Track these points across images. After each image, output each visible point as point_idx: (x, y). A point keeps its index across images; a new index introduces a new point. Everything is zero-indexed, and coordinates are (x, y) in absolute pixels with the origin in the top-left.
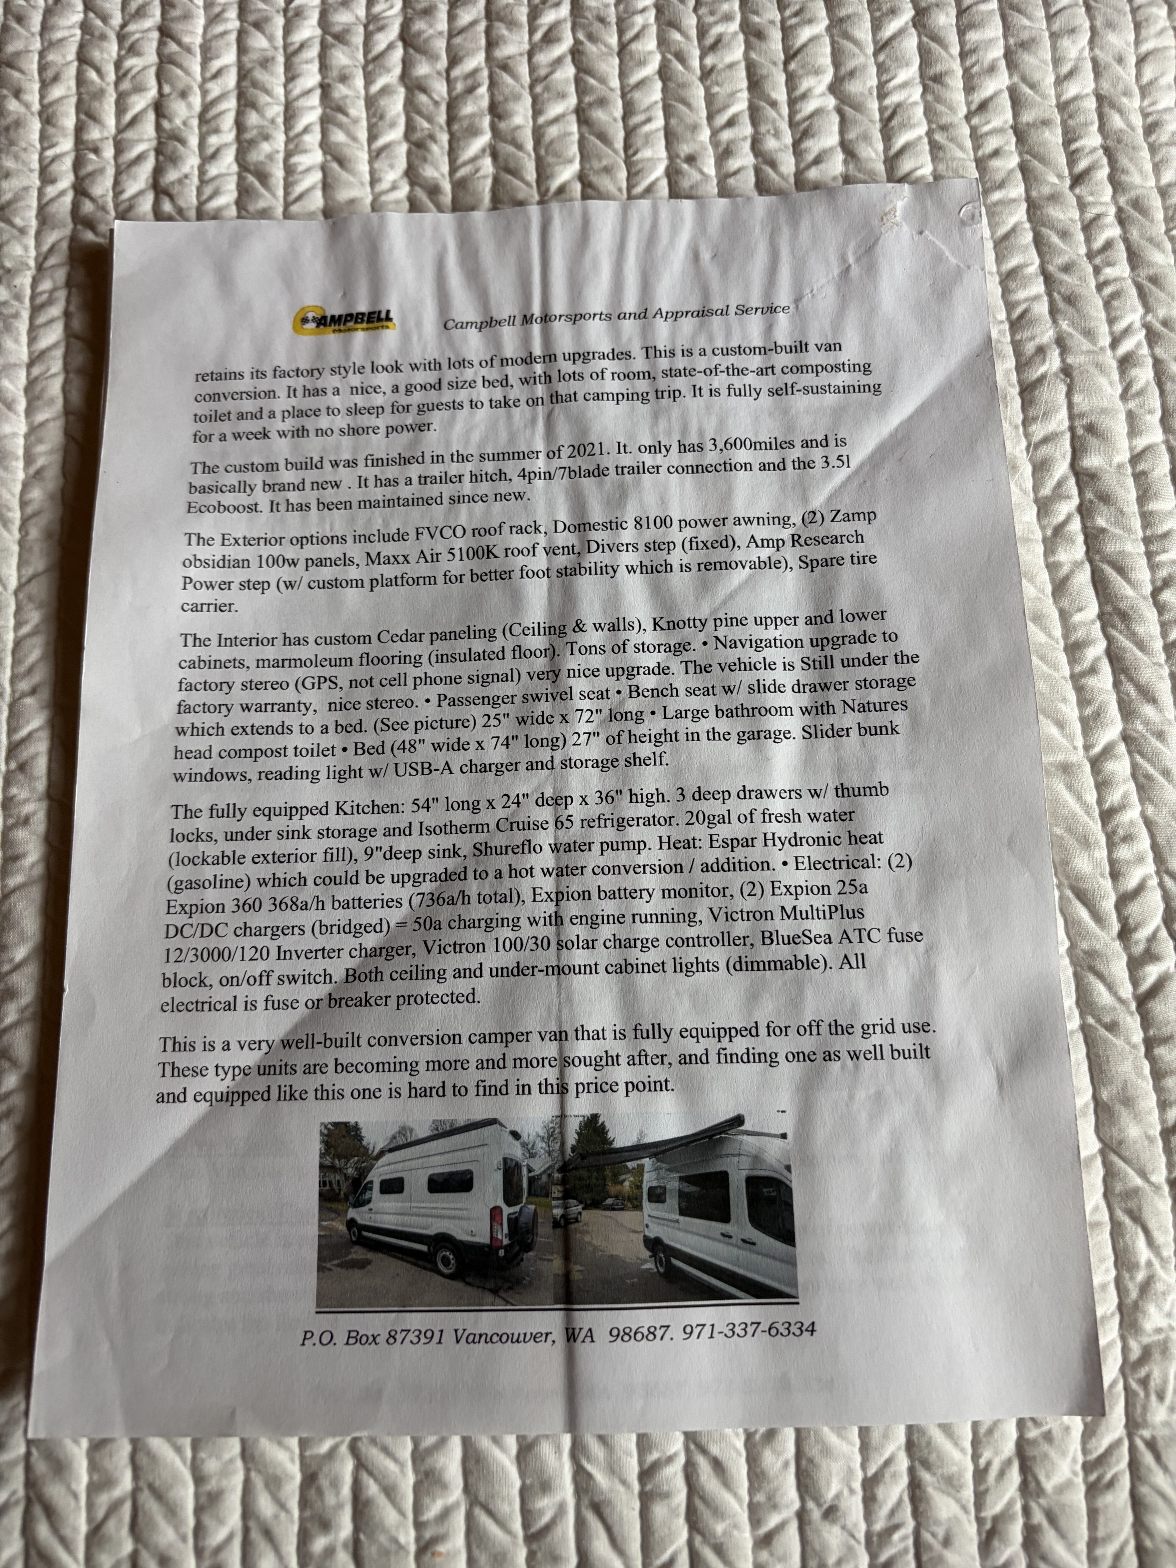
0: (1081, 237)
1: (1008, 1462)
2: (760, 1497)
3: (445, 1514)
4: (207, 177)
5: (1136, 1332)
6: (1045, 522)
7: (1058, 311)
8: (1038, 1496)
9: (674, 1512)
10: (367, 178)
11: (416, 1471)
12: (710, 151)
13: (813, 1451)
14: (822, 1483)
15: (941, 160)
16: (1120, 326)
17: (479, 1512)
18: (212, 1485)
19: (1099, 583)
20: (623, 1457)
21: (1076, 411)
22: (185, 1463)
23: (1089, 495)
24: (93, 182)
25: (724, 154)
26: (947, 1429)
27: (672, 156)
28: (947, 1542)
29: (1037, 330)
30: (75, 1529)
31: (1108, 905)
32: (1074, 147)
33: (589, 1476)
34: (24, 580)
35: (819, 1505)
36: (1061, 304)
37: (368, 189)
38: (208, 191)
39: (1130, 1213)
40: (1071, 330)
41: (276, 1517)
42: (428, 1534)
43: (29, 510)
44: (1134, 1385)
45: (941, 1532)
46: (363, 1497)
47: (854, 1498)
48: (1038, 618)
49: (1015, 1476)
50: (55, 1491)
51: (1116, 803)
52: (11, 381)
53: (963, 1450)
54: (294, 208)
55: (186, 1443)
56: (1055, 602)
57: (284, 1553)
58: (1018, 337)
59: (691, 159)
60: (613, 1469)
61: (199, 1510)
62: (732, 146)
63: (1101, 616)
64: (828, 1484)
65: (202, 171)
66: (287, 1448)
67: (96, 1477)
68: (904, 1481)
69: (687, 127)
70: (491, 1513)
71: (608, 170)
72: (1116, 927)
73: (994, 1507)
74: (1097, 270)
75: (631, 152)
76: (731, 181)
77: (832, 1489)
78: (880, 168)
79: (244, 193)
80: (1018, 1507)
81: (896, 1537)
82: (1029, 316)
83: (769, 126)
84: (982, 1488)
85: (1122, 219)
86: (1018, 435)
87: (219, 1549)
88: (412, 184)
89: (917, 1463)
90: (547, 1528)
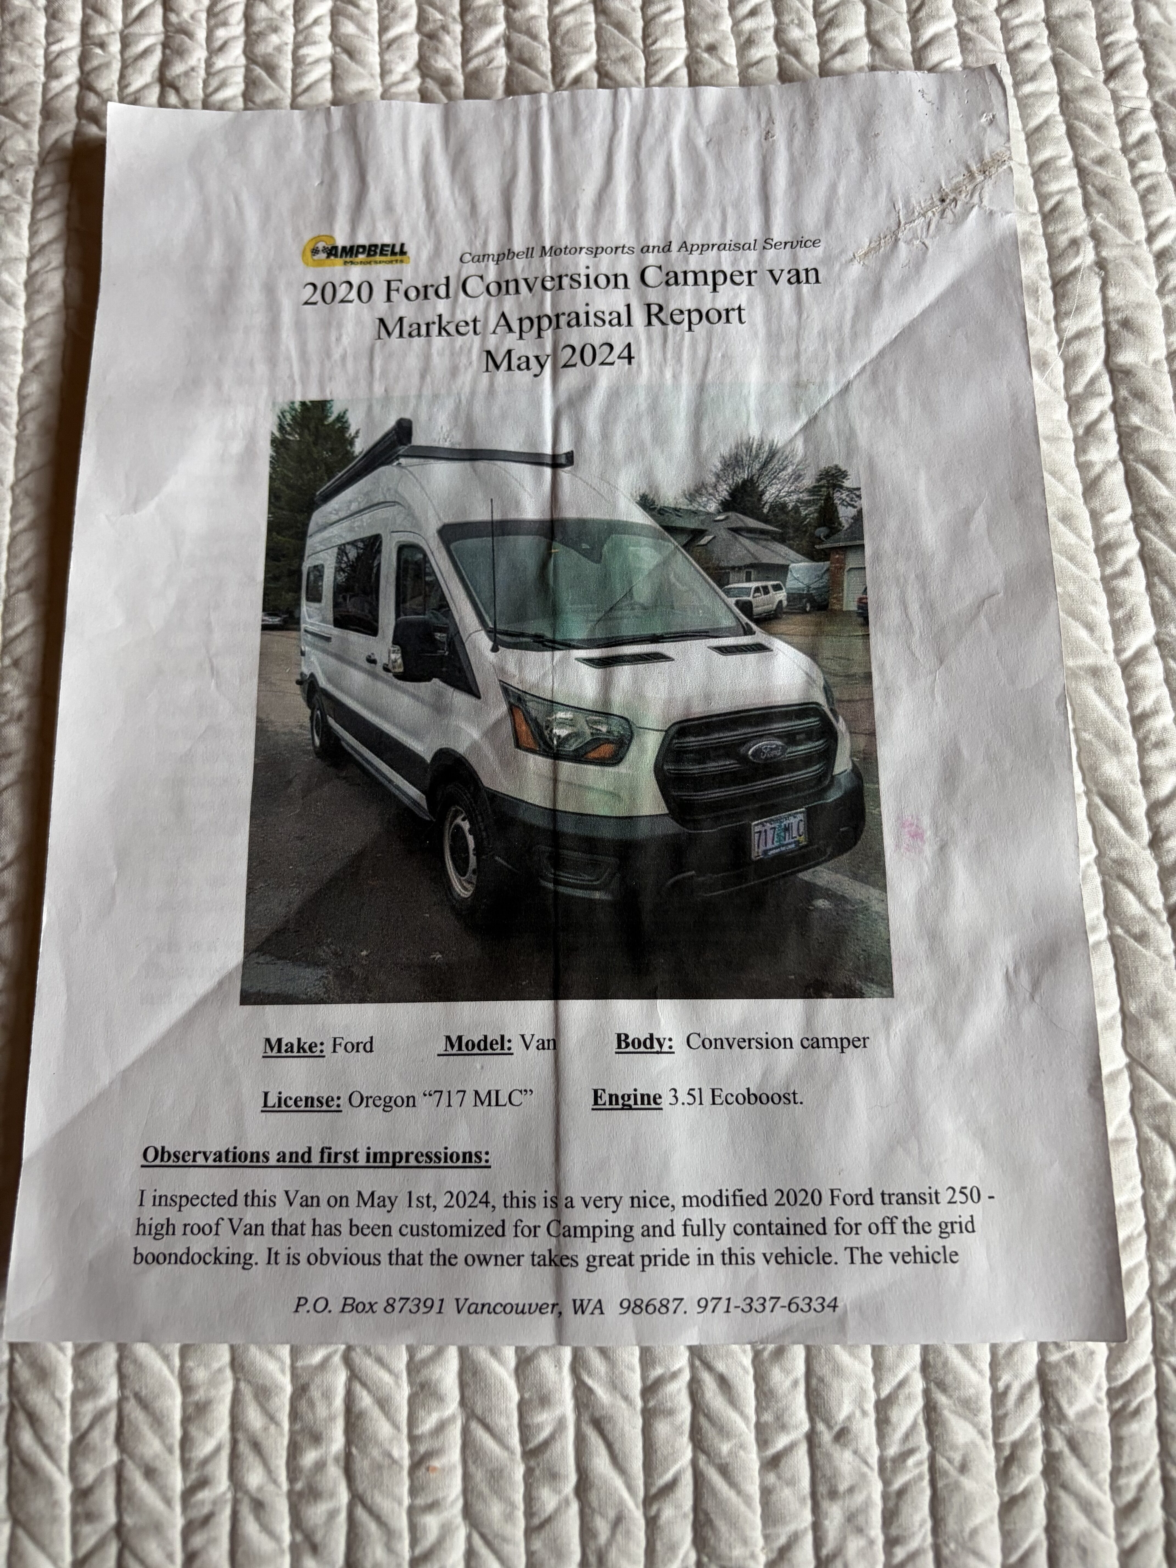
0: (1115, 131)
1: (1028, 1387)
2: (767, 1417)
3: (441, 1427)
4: (213, 70)
5: (1164, 1253)
6: (1077, 420)
7: (1092, 203)
8: (1060, 1422)
9: (678, 1429)
10: (377, 70)
11: (411, 1383)
12: (732, 41)
13: (823, 1369)
14: (833, 1403)
15: (971, 51)
16: (1156, 221)
17: (474, 1426)
18: (199, 1396)
19: (1132, 482)
20: (626, 1372)
21: (1111, 305)
22: (172, 1372)
23: (1124, 393)
24: (98, 76)
25: (747, 43)
26: (964, 1350)
27: (692, 46)
28: (963, 1468)
29: (1071, 223)
30: (59, 1438)
31: (1139, 812)
32: (1108, 40)
33: (590, 1390)
34: (21, 475)
35: (830, 1427)
36: (1095, 197)
37: (379, 80)
38: (214, 83)
39: (1158, 1129)
40: (1105, 223)
41: (266, 1429)
42: (422, 1449)
43: (27, 405)
44: (1162, 1310)
45: (957, 1458)
46: (356, 1410)
47: (866, 1421)
48: (1066, 518)
49: (1035, 1402)
50: (38, 1399)
51: (1148, 708)
52: (11, 274)
53: (980, 1372)
54: (302, 100)
55: (174, 1349)
56: (1086, 502)
57: (273, 1468)
58: (1050, 230)
59: (711, 49)
60: (615, 1385)
61: (186, 1420)
62: (754, 35)
63: (1134, 517)
64: (840, 1405)
65: (209, 64)
66: (278, 1359)
67: (80, 1385)
68: (919, 1403)
69: (708, 17)
70: (487, 1428)
71: (625, 59)
72: (1147, 835)
73: (1014, 1433)
74: (1132, 164)
75: (649, 41)
76: (753, 71)
77: (843, 1410)
78: (908, 58)
79: (251, 83)
80: (1038, 1433)
81: (911, 1462)
82: (1061, 208)
83: (793, 16)
84: (1000, 1412)
85: (1157, 114)
86: (1049, 331)
87: (206, 1462)
88: (424, 76)
89: (932, 1385)
90: (546, 1444)
